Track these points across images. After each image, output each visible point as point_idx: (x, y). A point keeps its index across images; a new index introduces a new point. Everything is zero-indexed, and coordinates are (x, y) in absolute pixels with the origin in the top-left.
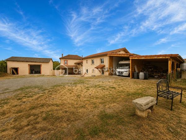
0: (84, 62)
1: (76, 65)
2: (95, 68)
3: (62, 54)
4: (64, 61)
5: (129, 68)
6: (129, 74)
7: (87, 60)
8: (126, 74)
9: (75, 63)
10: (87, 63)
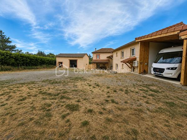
0: (114, 55)
1: (108, 59)
2: (121, 62)
3: (96, 49)
4: (96, 55)
5: (181, 62)
6: (180, 75)
7: (117, 53)
8: (171, 74)
9: (107, 57)
10: (117, 56)
